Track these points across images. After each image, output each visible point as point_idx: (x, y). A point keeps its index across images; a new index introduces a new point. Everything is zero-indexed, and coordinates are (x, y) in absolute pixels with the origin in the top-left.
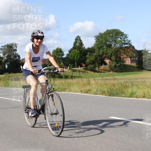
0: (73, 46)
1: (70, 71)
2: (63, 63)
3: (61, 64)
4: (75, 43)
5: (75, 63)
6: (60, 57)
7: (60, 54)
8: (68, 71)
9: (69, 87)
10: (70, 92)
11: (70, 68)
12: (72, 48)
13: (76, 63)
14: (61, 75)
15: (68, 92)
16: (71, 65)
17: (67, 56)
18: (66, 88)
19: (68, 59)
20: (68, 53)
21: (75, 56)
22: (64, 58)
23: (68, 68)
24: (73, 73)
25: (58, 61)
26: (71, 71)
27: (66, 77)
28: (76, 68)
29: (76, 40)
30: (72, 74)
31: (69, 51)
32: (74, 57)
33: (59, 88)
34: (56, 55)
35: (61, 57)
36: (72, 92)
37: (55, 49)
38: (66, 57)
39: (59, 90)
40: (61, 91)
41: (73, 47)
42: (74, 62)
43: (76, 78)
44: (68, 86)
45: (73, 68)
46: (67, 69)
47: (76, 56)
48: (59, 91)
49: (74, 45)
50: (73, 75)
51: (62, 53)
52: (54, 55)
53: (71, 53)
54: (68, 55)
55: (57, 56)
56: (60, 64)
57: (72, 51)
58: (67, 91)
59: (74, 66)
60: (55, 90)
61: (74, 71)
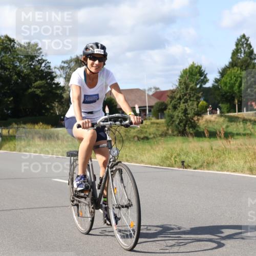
0: (231, 60)
1: (222, 119)
2: (205, 100)
3: (201, 103)
4: (235, 53)
5: (234, 100)
6: (198, 86)
7: (197, 80)
8: (217, 120)
9: (221, 158)
10: (222, 170)
11: (221, 112)
12: (227, 64)
13: (236, 101)
14: (200, 130)
15: (218, 171)
16: (224, 106)
17: (216, 84)
18: (213, 162)
19: (217, 92)
20: (218, 77)
21: (235, 84)
22: (209, 88)
23: (218, 112)
24: (229, 124)
25: (193, 97)
26: (224, 121)
27: (213, 135)
28: (236, 114)
29: (237, 45)
30: (227, 127)
31: (220, 73)
32: (232, 87)
33: (196, 162)
34: (188, 81)
35: (201, 86)
36: (228, 171)
37: (188, 68)
38: (214, 86)
39: (197, 166)
40: (201, 167)
41: (230, 63)
42: (233, 98)
43: (236, 137)
44: (218, 157)
45: (229, 112)
46: (214, 116)
47: (237, 84)
48: (195, 169)
49: (232, 58)
50: (230, 130)
51: (202, 78)
52: (183, 81)
53: (226, 76)
54: (217, 81)
55: (192, 85)
56: (199, 103)
57: (229, 72)
58: (216, 167)
59: (232, 109)
60: (185, 164)
61: (232, 120)
